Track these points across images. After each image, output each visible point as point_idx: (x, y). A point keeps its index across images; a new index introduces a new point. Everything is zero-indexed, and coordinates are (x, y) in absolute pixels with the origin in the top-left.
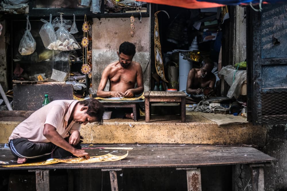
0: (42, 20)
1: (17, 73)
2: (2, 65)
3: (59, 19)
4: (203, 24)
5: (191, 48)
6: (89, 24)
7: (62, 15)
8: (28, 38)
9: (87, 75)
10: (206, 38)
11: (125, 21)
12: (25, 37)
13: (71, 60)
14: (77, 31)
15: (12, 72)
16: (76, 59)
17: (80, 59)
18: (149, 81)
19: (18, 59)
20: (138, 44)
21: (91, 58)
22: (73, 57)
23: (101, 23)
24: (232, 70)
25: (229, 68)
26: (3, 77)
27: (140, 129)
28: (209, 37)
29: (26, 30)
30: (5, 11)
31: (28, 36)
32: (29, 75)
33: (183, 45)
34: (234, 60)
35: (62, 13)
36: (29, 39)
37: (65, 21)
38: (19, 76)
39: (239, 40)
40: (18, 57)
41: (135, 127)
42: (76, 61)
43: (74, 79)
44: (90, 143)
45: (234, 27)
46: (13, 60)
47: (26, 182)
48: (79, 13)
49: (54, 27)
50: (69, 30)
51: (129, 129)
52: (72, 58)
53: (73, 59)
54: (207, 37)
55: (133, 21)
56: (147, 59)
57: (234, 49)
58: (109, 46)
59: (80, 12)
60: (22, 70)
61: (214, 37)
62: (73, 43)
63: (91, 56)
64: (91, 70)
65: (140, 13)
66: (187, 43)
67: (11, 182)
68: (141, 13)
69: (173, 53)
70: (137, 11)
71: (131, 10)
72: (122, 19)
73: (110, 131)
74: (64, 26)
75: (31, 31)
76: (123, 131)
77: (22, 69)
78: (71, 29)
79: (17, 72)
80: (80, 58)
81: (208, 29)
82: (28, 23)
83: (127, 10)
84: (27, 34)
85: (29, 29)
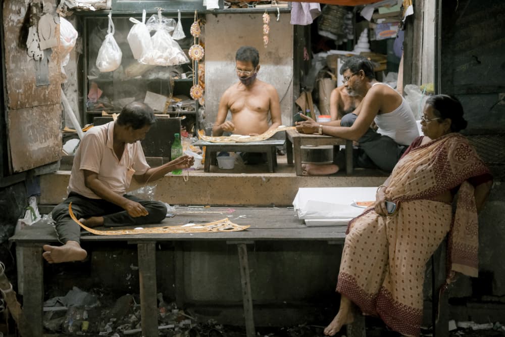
0: (132, 19)
1: (93, 97)
2: (70, 85)
3: (157, 18)
4: (376, 11)
5: (358, 47)
6: (201, 24)
7: (161, 12)
8: (111, 47)
9: (197, 101)
10: (382, 35)
11: (255, 18)
12: (107, 44)
13: (174, 77)
14: (184, 36)
15: (86, 96)
16: (181, 76)
17: (187, 76)
18: (289, 110)
19: (94, 76)
20: (274, 54)
21: (204, 75)
22: (176, 73)
23: (218, 21)
24: (417, 93)
25: (414, 89)
26: (73, 103)
27: (278, 185)
28: (386, 31)
29: (107, 34)
30: (79, 6)
31: (110, 42)
32: (111, 99)
33: (345, 40)
34: (420, 78)
35: (161, 9)
36: (113, 49)
37: (165, 20)
38: (95, 101)
39: (428, 48)
40: (94, 72)
41: (270, 181)
42: (181, 78)
43: (178, 106)
44: (206, 203)
45: (420, 26)
46: (87, 78)
47: (116, 259)
48: (186, 9)
49: (149, 30)
50: (172, 33)
51: (261, 185)
52: (174, 74)
53: (176, 76)
54: (383, 32)
55: (267, 20)
56: (288, 77)
57: (420, 61)
58: (230, 57)
59: (188, 7)
60: (100, 92)
61: (394, 32)
62: (177, 54)
63: (203, 72)
64: (204, 92)
65: (278, 9)
66: (351, 37)
67: (95, 257)
68: (280, 9)
69: (328, 56)
70: (273, 5)
71: (265, 4)
72: (250, 16)
73: (235, 187)
74: (164, 28)
75: (114, 36)
76: (253, 186)
77: (100, 90)
78: (175, 32)
79: (92, 94)
80: (186, 74)
81: (384, 20)
82: (111, 23)
83: (258, 4)
84: (110, 39)
85: (111, 32)
